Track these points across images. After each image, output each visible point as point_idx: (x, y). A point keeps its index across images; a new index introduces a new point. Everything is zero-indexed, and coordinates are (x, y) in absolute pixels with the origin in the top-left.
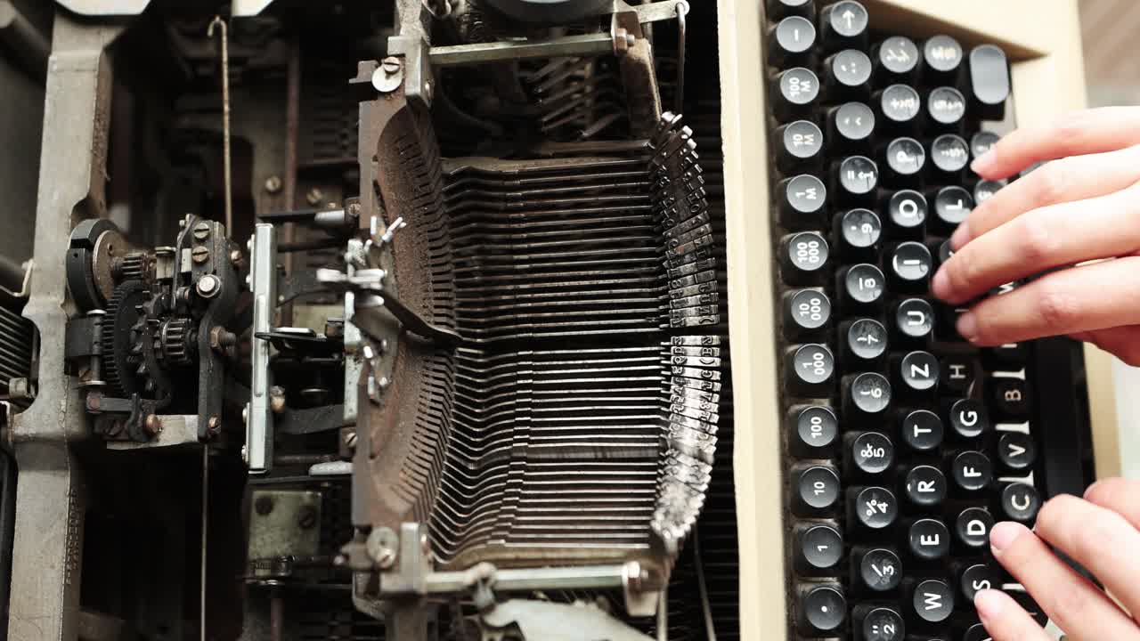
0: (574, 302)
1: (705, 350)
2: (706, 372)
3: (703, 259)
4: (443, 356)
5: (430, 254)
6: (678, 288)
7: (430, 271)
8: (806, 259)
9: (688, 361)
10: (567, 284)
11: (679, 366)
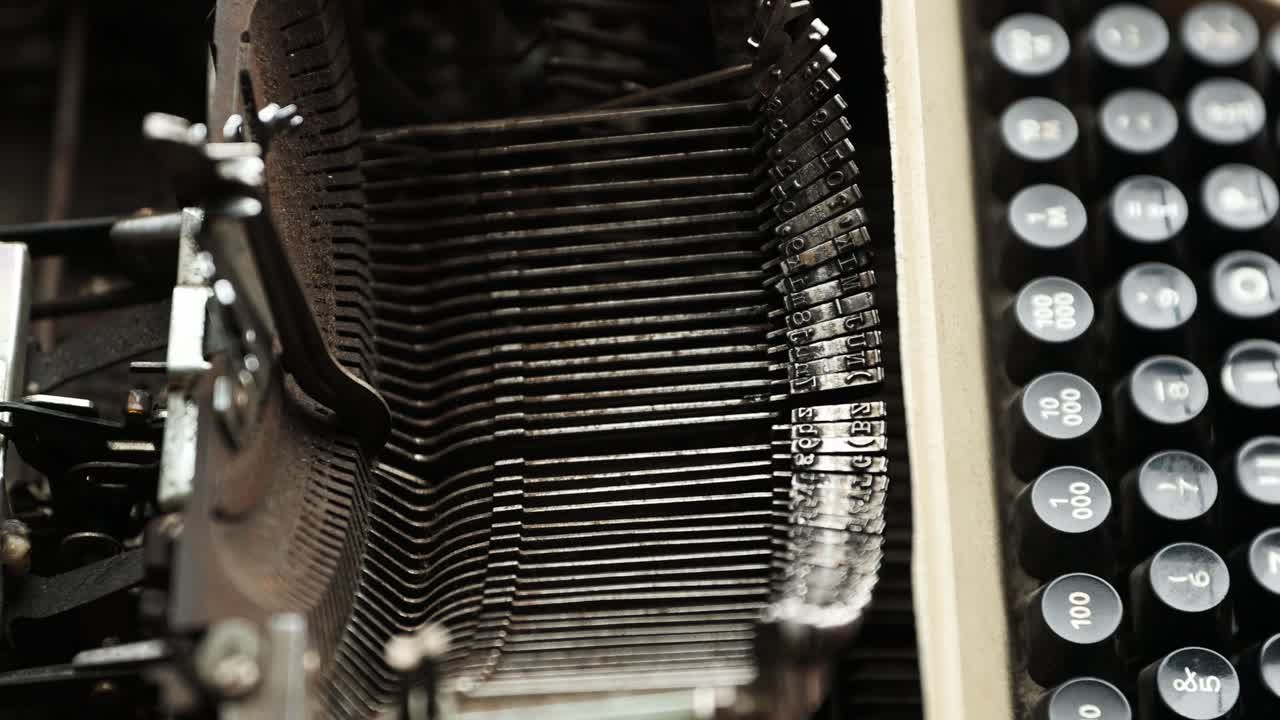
0: (605, 374)
1: (857, 426)
2: (860, 458)
3: (853, 272)
4: (350, 447)
5: (335, 265)
6: (805, 324)
7: (331, 296)
8: (1051, 322)
9: (824, 445)
10: (592, 342)
11: (806, 453)
